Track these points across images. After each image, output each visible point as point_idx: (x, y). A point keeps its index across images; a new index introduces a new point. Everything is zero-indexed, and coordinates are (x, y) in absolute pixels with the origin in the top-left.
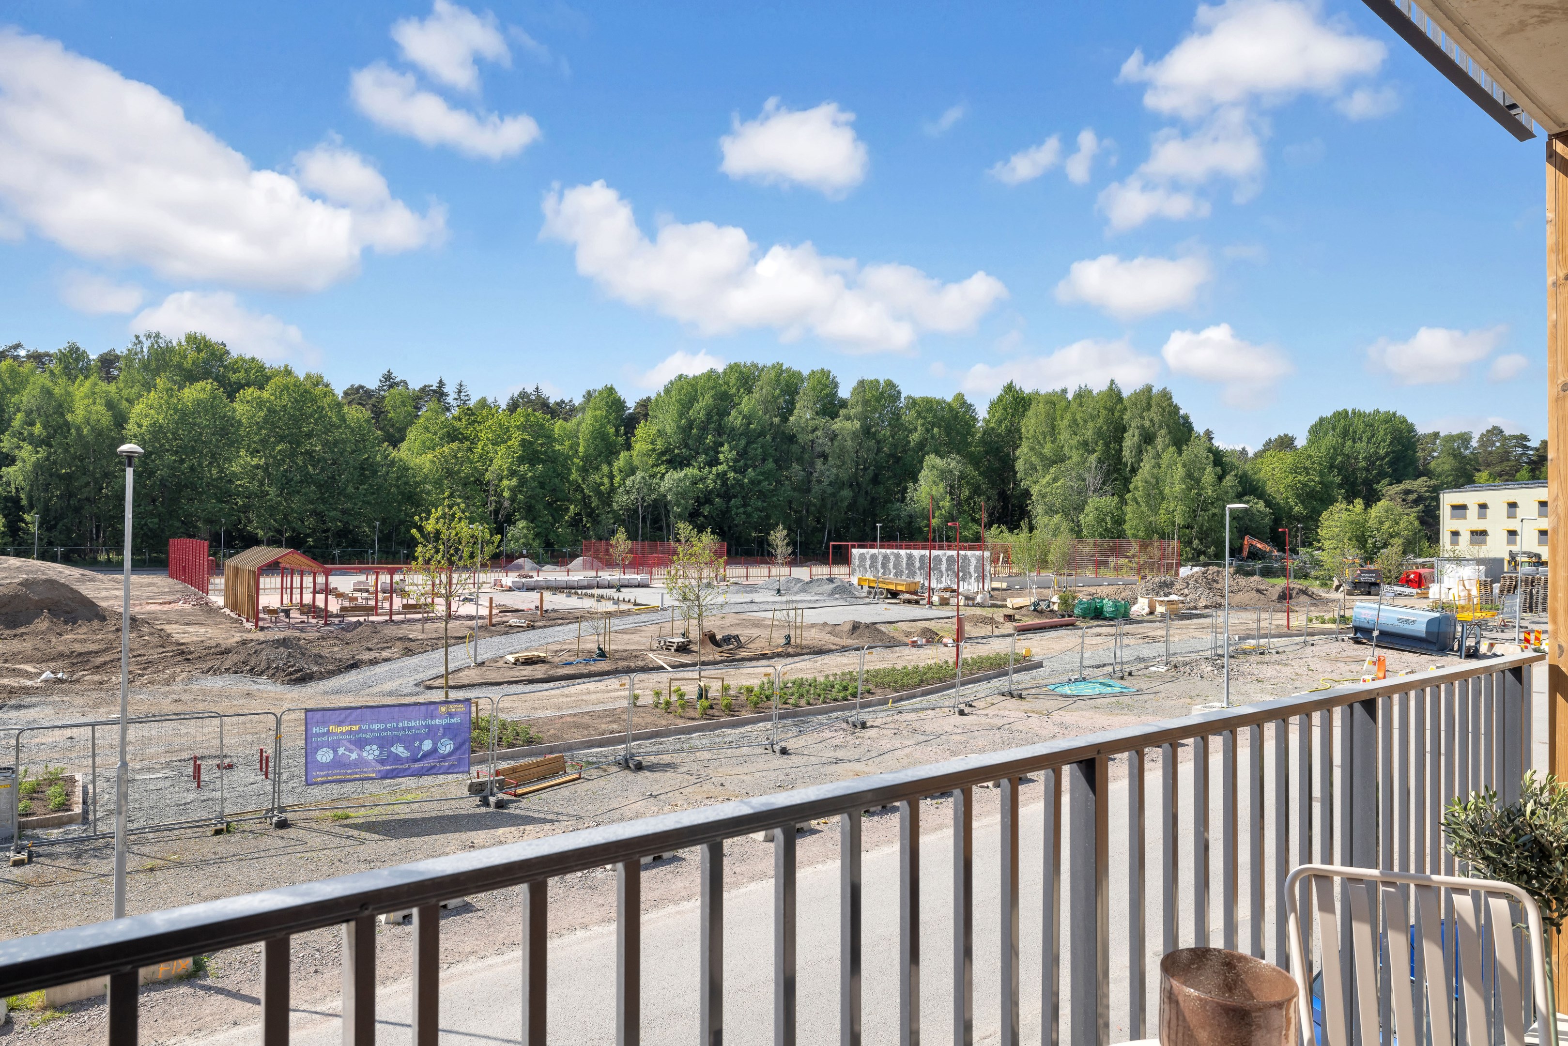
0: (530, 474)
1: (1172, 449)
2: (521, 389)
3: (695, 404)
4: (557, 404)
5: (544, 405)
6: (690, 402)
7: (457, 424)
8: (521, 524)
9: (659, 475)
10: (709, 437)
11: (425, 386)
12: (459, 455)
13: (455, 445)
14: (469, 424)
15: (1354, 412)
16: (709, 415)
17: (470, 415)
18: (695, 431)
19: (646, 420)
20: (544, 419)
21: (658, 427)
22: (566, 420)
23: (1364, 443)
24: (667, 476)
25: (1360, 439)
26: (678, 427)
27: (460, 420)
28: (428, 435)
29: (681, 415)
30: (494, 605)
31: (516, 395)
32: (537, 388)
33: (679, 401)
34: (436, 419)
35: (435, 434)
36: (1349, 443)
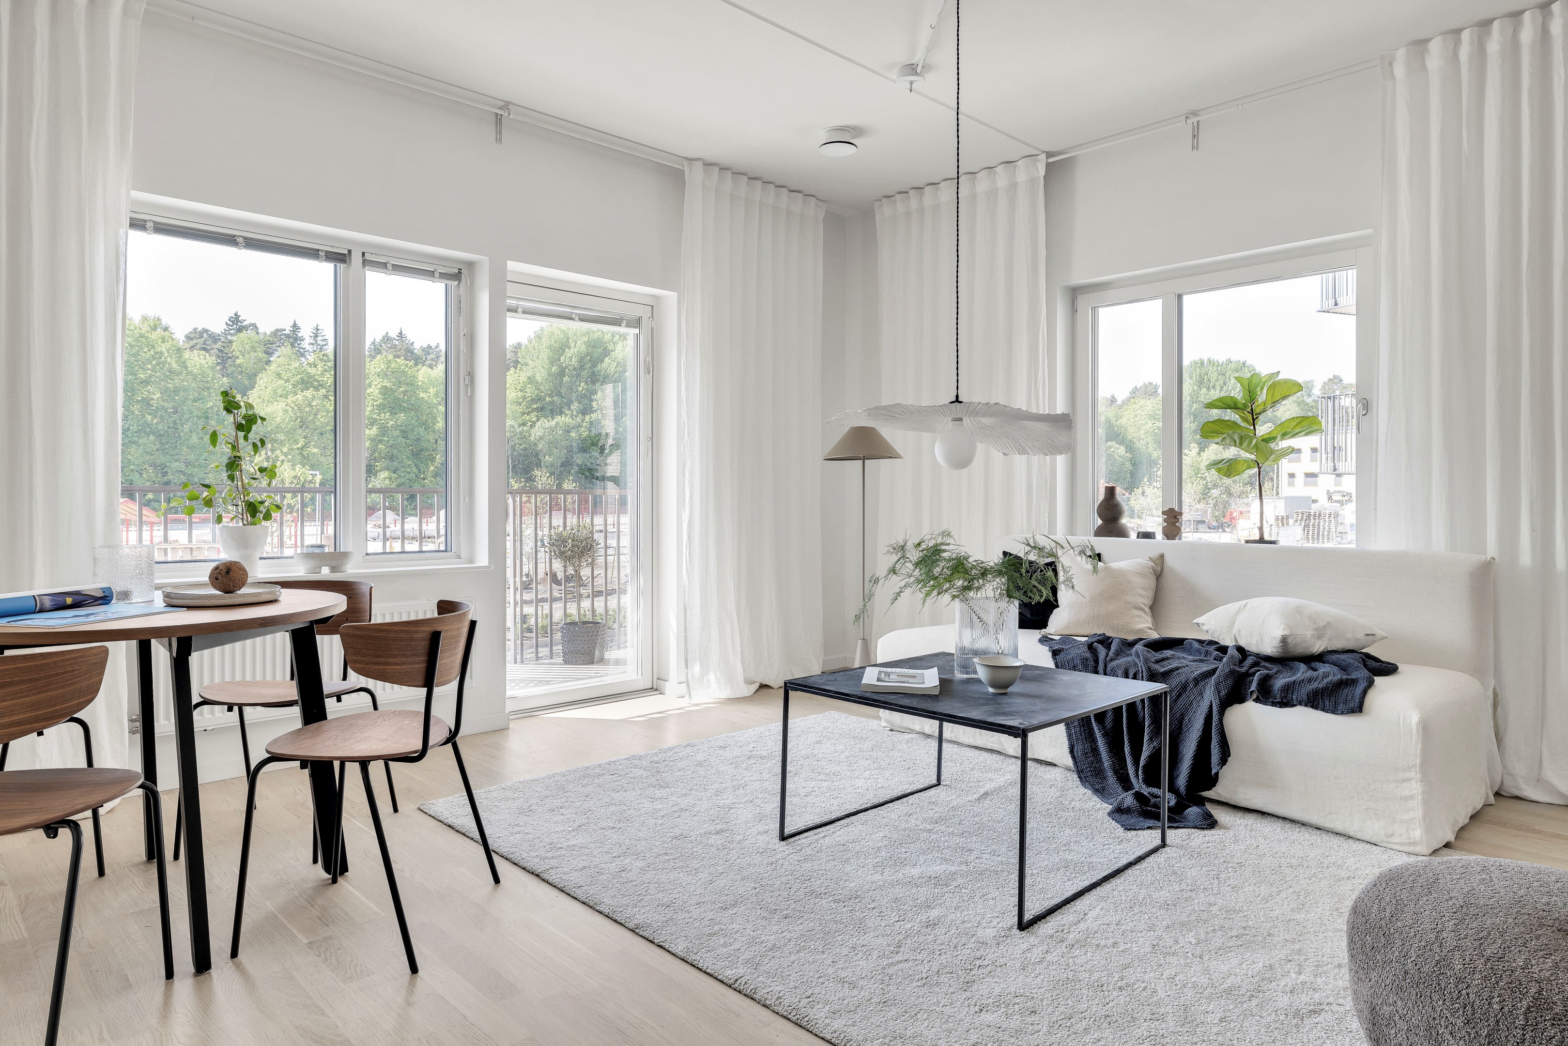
0: (391, 423)
2: (384, 334)
3: (567, 350)
4: (423, 350)
5: (409, 353)
6: (561, 348)
7: (312, 371)
8: (384, 475)
9: (529, 424)
10: (582, 384)
11: (278, 330)
12: (314, 403)
13: (309, 393)
14: (326, 370)
15: (1209, 360)
16: (581, 360)
17: (325, 361)
18: (566, 379)
19: (516, 368)
20: (406, 365)
21: (528, 374)
22: (431, 367)
23: (1218, 391)
24: (538, 424)
25: (1214, 387)
26: (549, 374)
27: (315, 366)
28: (281, 382)
29: (553, 361)
31: (378, 340)
32: (401, 333)
33: (550, 347)
34: (288, 364)
35: (287, 381)
36: (1204, 390)
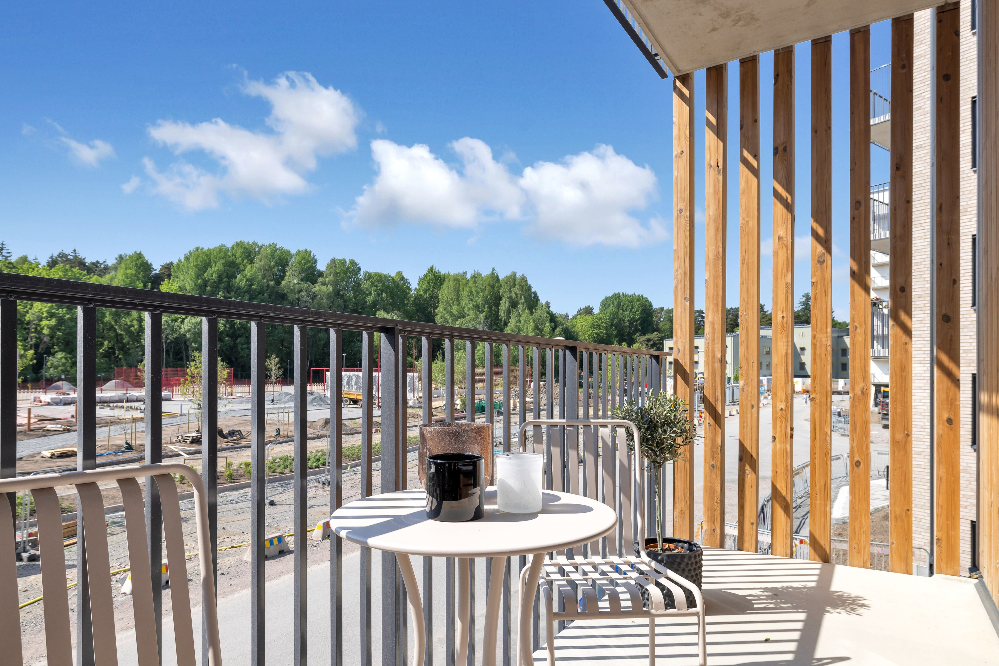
0: (68, 316)
1: (527, 311)
2: (60, 251)
3: (209, 269)
4: (93, 264)
5: (81, 264)
6: (205, 267)
8: (60, 355)
9: (180, 320)
10: (220, 293)
15: (623, 293)
16: (220, 277)
17: (11, 268)
18: (209, 288)
19: (170, 279)
20: (81, 274)
21: (179, 284)
22: (100, 276)
23: (628, 312)
24: (186, 321)
25: (626, 310)
26: (195, 285)
29: (198, 276)
30: (32, 416)
31: (55, 255)
32: (75, 251)
33: (196, 266)
36: (621, 311)
